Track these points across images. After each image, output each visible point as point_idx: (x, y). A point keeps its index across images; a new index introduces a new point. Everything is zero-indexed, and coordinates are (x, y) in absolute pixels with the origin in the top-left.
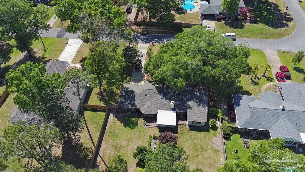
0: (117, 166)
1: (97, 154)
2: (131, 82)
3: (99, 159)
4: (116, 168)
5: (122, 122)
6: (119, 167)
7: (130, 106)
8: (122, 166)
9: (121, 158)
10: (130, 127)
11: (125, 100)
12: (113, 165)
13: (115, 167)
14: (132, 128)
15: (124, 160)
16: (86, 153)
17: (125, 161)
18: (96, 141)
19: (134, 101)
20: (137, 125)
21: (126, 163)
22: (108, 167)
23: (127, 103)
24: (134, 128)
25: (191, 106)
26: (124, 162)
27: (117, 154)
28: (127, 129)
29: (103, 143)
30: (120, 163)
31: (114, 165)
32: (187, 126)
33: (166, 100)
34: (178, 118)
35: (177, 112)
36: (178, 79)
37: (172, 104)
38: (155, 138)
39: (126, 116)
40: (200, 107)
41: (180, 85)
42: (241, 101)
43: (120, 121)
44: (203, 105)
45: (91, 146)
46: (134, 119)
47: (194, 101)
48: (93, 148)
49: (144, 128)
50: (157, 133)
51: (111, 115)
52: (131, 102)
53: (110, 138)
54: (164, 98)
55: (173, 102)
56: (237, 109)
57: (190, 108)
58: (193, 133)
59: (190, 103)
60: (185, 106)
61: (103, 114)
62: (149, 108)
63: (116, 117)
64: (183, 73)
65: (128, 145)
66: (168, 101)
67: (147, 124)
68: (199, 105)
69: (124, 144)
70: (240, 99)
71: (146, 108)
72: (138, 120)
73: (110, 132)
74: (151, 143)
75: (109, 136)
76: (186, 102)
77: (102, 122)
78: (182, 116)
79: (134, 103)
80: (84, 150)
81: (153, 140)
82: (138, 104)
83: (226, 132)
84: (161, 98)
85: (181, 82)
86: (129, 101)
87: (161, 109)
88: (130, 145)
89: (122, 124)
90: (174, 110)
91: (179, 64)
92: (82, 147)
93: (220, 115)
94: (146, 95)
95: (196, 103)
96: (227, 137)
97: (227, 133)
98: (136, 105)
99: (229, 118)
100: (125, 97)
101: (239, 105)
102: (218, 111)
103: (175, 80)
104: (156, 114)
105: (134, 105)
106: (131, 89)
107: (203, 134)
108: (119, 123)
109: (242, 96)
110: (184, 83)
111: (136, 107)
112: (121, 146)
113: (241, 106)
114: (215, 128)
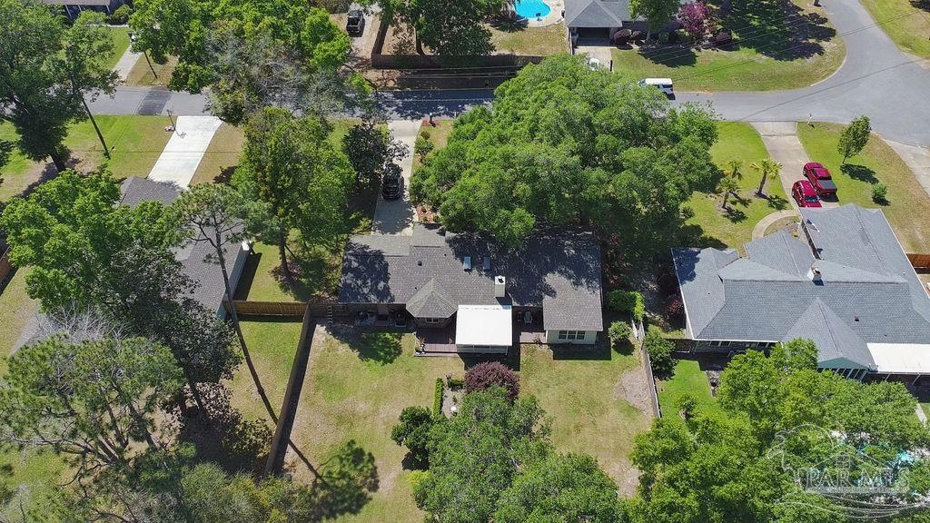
0: (346, 469)
1: (283, 440)
2: (374, 231)
3: (290, 456)
4: (343, 475)
5: (353, 347)
6: (353, 474)
7: (373, 299)
8: (361, 470)
9: (355, 447)
10: (378, 358)
11: (359, 282)
12: (333, 470)
13: (340, 472)
14: (386, 362)
15: (367, 453)
16: (251, 441)
17: (370, 454)
18: (278, 403)
19: (386, 279)
20: (400, 352)
21: (372, 459)
22: (318, 476)
23: (366, 291)
24: (391, 362)
25: (553, 286)
26: (366, 458)
27: (342, 436)
28: (370, 365)
29: (299, 409)
30: (353, 462)
31: (336, 469)
32: (545, 348)
33: (481, 275)
34: (519, 325)
35: (513, 307)
36: (511, 209)
37: (499, 283)
38: (454, 386)
39: (365, 329)
40: (580, 288)
41: (517, 227)
42: (697, 265)
43: (347, 345)
44: (588, 282)
45: (265, 420)
46: (388, 335)
47: (560, 272)
48: (271, 423)
49: (419, 360)
50: (458, 371)
51: (320, 330)
52: (377, 284)
53: (321, 393)
54: (475, 271)
55: (500, 277)
56: (685, 289)
57: (552, 293)
58: (564, 365)
59: (552, 279)
60: (535, 287)
61: (296, 328)
62: (431, 299)
63: (335, 334)
64: (524, 191)
65: (375, 412)
66: (485, 279)
67: (428, 347)
68: (577, 284)
69: (362, 407)
70: (694, 259)
71: (421, 301)
72: (400, 339)
73: (319, 378)
74: (442, 400)
75: (317, 389)
76: (539, 279)
77: (292, 351)
78: (528, 319)
79: (387, 289)
80: (242, 433)
81: (449, 393)
82: (399, 294)
83: (659, 355)
84: (466, 270)
85: (521, 219)
86: (369, 281)
87: (466, 302)
88: (381, 410)
89: (356, 353)
90: (504, 301)
91: (512, 166)
92: (239, 424)
93: (639, 309)
94: (420, 265)
95: (570, 277)
96: (661, 370)
97: (661, 358)
98: (392, 291)
99: (665, 319)
100: (357, 273)
101: (692, 277)
102: (634, 298)
103: (504, 212)
104: (454, 317)
105: (385, 293)
106: (374, 247)
107: (592, 366)
108: (343, 349)
109: (699, 252)
110: (531, 220)
111: (393, 299)
112: (354, 415)
113: (696, 279)
114: (625, 347)
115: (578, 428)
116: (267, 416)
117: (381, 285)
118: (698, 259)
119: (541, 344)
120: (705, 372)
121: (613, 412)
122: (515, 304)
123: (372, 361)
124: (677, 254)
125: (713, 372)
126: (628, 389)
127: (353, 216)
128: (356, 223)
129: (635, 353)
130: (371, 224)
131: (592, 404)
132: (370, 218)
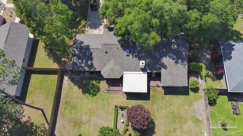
2: (87, 27)
5: (79, 87)
7: (87, 69)
10: (90, 93)
11: (80, 61)
14: (93, 95)
16: (39, 134)
19: (92, 60)
20: (99, 91)
23: (83, 65)
24: (96, 95)
25: (166, 64)
27: (76, 132)
28: (87, 97)
29: (58, 118)
32: (161, 88)
33: (133, 57)
34: (150, 78)
35: (148, 73)
37: (142, 63)
38: (122, 109)
40: (178, 65)
42: (233, 52)
43: (77, 87)
44: (182, 62)
45: (44, 124)
46: (94, 82)
47: (170, 57)
49: (107, 94)
51: (66, 78)
52: (87, 62)
53: (67, 110)
54: (131, 55)
56: (226, 64)
57: (165, 67)
58: (169, 97)
59: (166, 60)
60: (158, 64)
61: (55, 78)
62: (112, 70)
63: (72, 80)
64: (156, 23)
65: (89, 121)
66: (136, 59)
68: (177, 62)
69: (84, 118)
71: (107, 71)
72: (99, 83)
73: (66, 103)
74: (117, 115)
75: (66, 108)
76: (160, 60)
77: (54, 88)
78: (154, 76)
79: (92, 64)
80: (35, 130)
81: (120, 111)
82: (97, 67)
84: (127, 56)
86: (84, 60)
87: (127, 70)
88: (92, 120)
89: (81, 91)
90: (143, 70)
92: (34, 126)
93: (204, 72)
94: (106, 53)
95: (173, 59)
98: (95, 65)
101: (230, 58)
102: (201, 67)
103: (145, 35)
104: (122, 77)
105: (92, 66)
108: (76, 88)
109: (234, 45)
111: (95, 69)
112: (81, 122)
113: (232, 60)
115: (175, 130)
116: (45, 123)
117: (89, 62)
118: (233, 49)
119: (159, 87)
120: (230, 102)
121: (190, 122)
122: (148, 71)
123: (87, 95)
124: (223, 44)
125: (234, 102)
126: (197, 111)
127: (78, 19)
128: (79, 23)
129: (200, 92)
130: (86, 23)
131: (180, 118)
132: (86, 20)
